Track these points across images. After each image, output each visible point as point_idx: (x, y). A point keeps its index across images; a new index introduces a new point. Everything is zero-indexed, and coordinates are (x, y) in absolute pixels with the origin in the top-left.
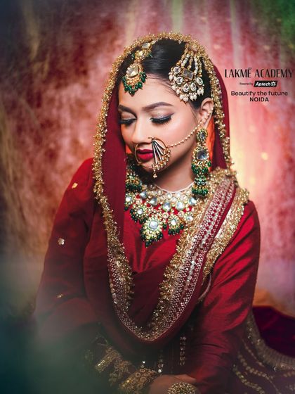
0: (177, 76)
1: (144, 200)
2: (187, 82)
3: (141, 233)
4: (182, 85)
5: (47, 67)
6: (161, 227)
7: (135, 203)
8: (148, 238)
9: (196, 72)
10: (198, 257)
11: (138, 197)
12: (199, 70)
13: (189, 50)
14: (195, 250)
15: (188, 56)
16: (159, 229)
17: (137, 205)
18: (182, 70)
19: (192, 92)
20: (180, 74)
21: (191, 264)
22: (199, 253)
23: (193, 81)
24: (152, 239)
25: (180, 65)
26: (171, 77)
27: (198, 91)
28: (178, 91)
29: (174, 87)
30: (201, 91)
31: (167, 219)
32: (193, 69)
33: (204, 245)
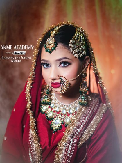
0: (73, 44)
1: (52, 109)
2: (78, 48)
3: (51, 126)
4: (75, 49)
5: (5, 38)
6: (61, 123)
7: (48, 110)
8: (54, 129)
9: (82, 43)
10: (75, 139)
11: (49, 107)
12: (83, 42)
13: (78, 31)
14: (74, 135)
15: (78, 34)
16: (60, 124)
17: (49, 111)
18: (75, 41)
19: (81, 53)
20: (74, 43)
21: (71, 142)
22: (76, 136)
23: (81, 47)
24: (56, 130)
25: (74, 39)
26: (70, 45)
27: (83, 53)
28: (73, 52)
29: (71, 50)
30: (84, 53)
31: (64, 119)
32: (80, 41)
33: (79, 133)
